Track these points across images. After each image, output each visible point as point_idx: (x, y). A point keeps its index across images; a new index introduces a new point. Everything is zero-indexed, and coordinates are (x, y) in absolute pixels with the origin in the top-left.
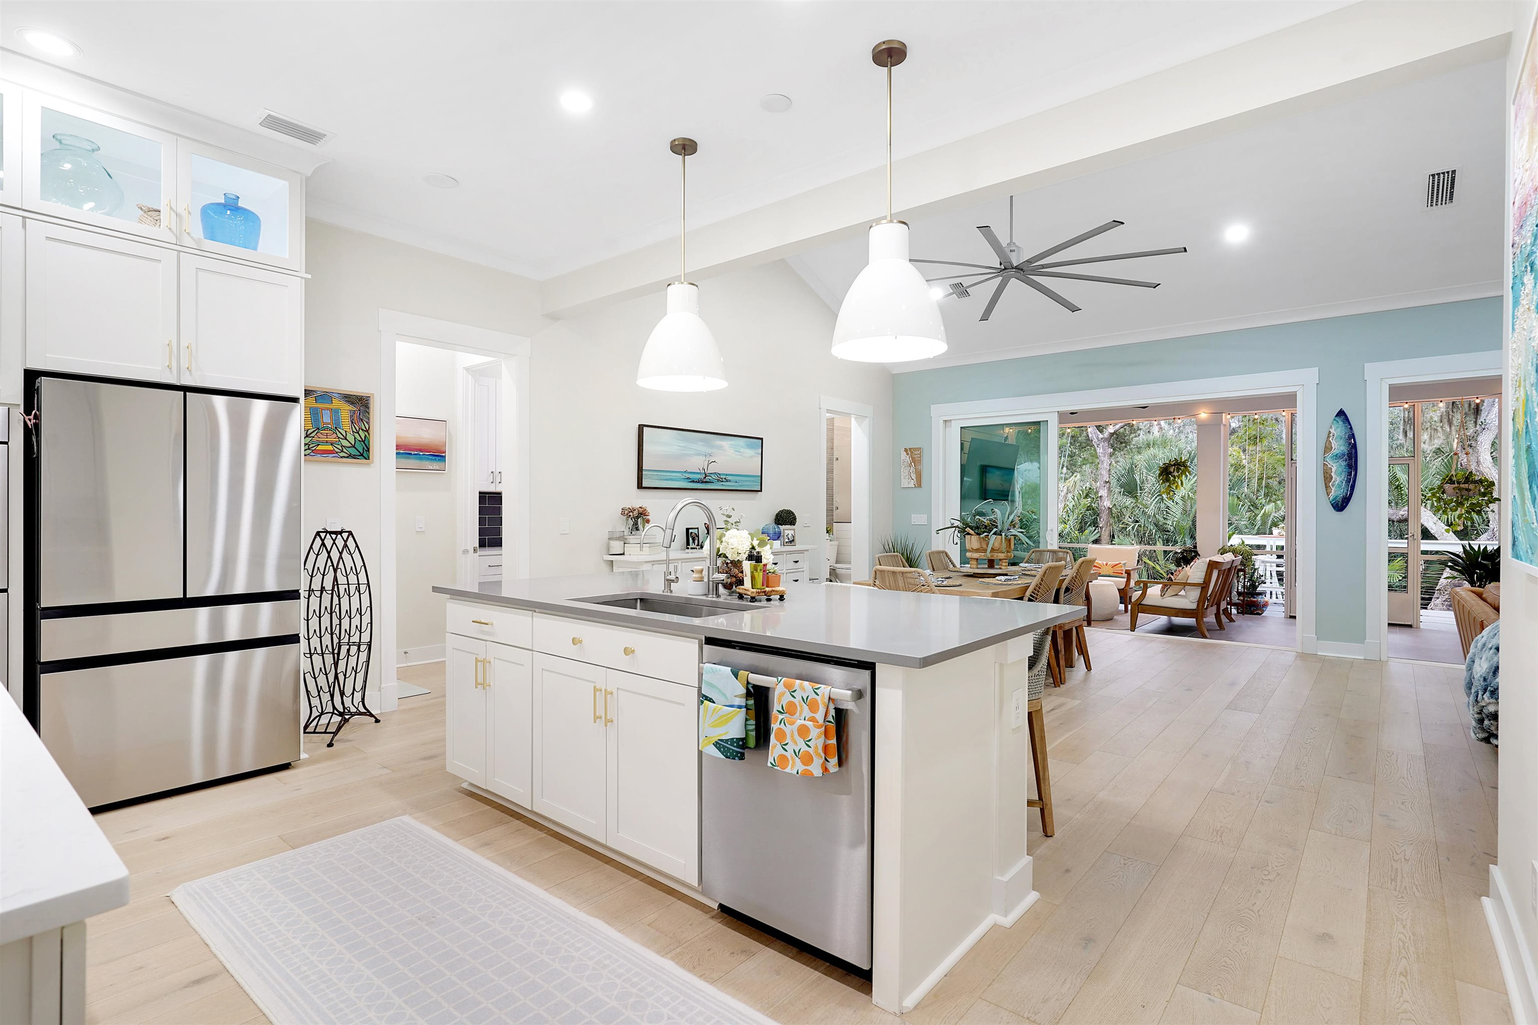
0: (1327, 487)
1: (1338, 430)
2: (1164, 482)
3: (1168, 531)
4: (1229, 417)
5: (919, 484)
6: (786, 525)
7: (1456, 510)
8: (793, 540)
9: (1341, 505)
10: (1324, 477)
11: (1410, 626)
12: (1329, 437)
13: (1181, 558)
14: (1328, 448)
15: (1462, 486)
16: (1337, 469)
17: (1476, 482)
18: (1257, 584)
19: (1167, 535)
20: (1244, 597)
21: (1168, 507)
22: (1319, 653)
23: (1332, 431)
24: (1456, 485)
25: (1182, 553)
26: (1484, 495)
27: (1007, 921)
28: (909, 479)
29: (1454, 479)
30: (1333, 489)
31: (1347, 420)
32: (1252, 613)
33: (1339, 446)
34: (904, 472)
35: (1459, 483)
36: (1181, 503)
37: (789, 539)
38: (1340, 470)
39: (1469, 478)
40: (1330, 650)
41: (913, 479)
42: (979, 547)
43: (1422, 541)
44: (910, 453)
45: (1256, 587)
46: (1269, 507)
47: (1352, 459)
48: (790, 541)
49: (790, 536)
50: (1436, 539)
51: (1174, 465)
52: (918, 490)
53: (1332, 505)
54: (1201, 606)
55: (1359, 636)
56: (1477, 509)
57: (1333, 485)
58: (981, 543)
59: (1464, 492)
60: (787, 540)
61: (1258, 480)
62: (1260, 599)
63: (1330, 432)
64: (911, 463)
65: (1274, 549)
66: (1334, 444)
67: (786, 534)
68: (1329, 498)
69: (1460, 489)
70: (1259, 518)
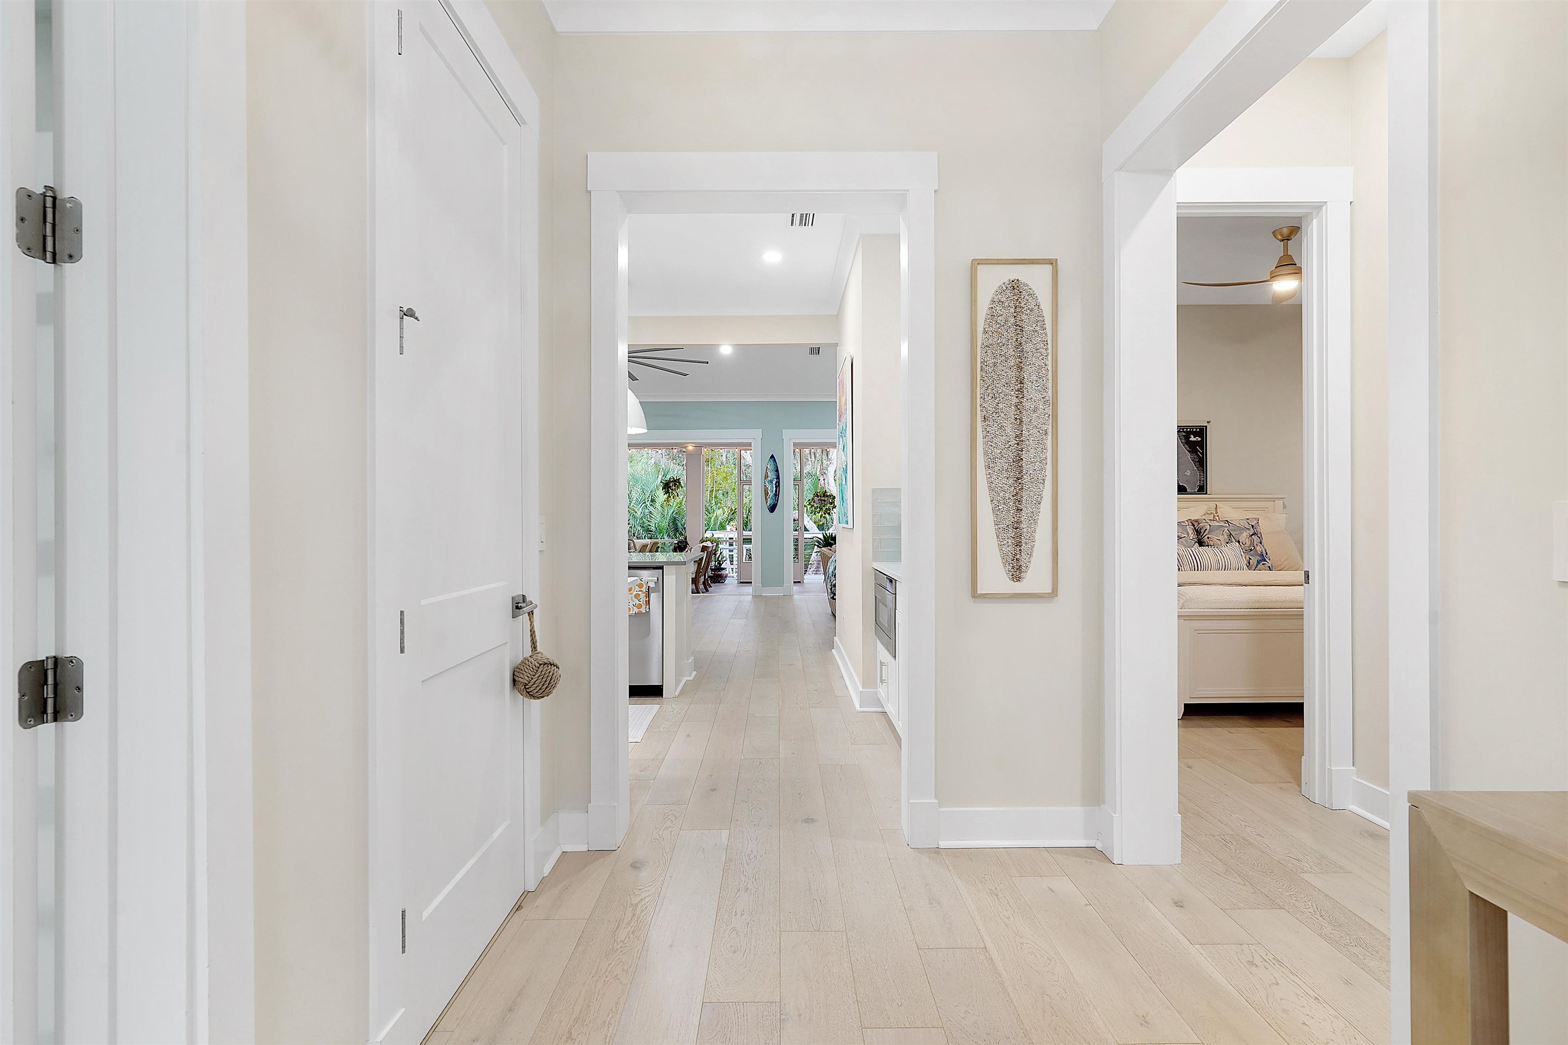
0: (765, 497)
1: (771, 466)
2: (666, 493)
3: (651, 531)
4: (705, 450)
7: (819, 512)
9: (772, 509)
10: (765, 493)
11: (799, 582)
12: (767, 470)
13: (677, 547)
14: (766, 477)
15: (822, 498)
17: (827, 496)
18: (721, 563)
19: (650, 534)
20: (715, 572)
21: (650, 512)
22: (763, 595)
24: (820, 498)
25: (678, 544)
26: (831, 503)
27: (691, 678)
29: (819, 494)
31: (775, 460)
32: (719, 582)
33: (771, 476)
35: (821, 497)
36: (660, 509)
38: (772, 489)
39: (825, 494)
40: (768, 592)
43: (805, 532)
45: (720, 565)
46: (720, 512)
47: (777, 483)
50: (809, 531)
51: (672, 481)
53: (768, 509)
54: (697, 576)
55: (781, 583)
56: (828, 512)
57: (769, 498)
59: (823, 502)
61: (710, 491)
62: (723, 572)
63: (767, 467)
65: (728, 539)
66: (769, 474)
68: (767, 505)
69: (821, 500)
70: (712, 519)
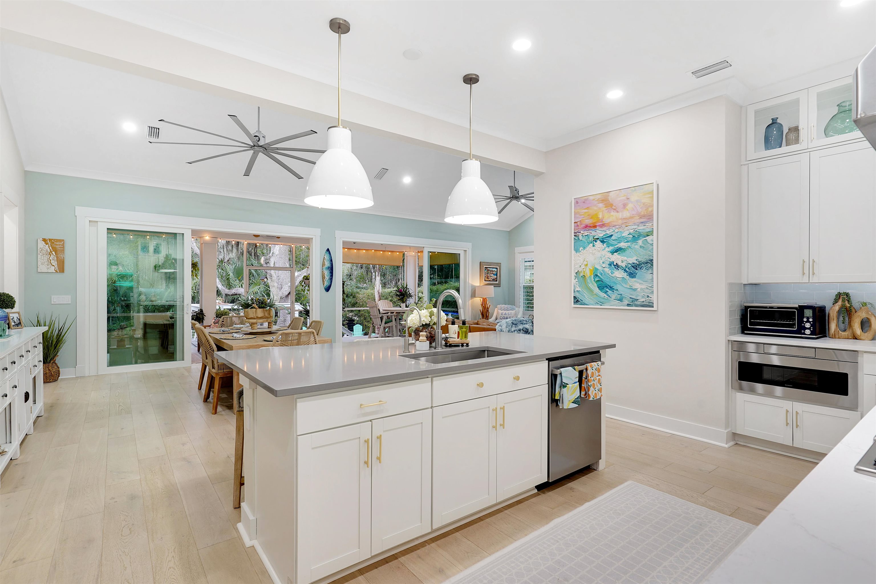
0: (323, 281)
1: (327, 257)
5: (61, 269)
6: (8, 308)
8: (20, 323)
9: (328, 289)
10: (322, 277)
12: (324, 260)
14: (323, 265)
16: (327, 273)
23: (325, 257)
28: (48, 265)
30: (326, 282)
31: (330, 253)
33: (327, 264)
34: (42, 259)
37: (15, 323)
38: (328, 274)
41: (53, 266)
42: (263, 315)
44: (49, 243)
47: (331, 269)
48: (16, 324)
49: (15, 319)
52: (60, 275)
53: (325, 289)
57: (326, 281)
58: (264, 313)
60: (13, 324)
64: (51, 252)
66: (326, 263)
67: (11, 318)
68: (324, 286)
